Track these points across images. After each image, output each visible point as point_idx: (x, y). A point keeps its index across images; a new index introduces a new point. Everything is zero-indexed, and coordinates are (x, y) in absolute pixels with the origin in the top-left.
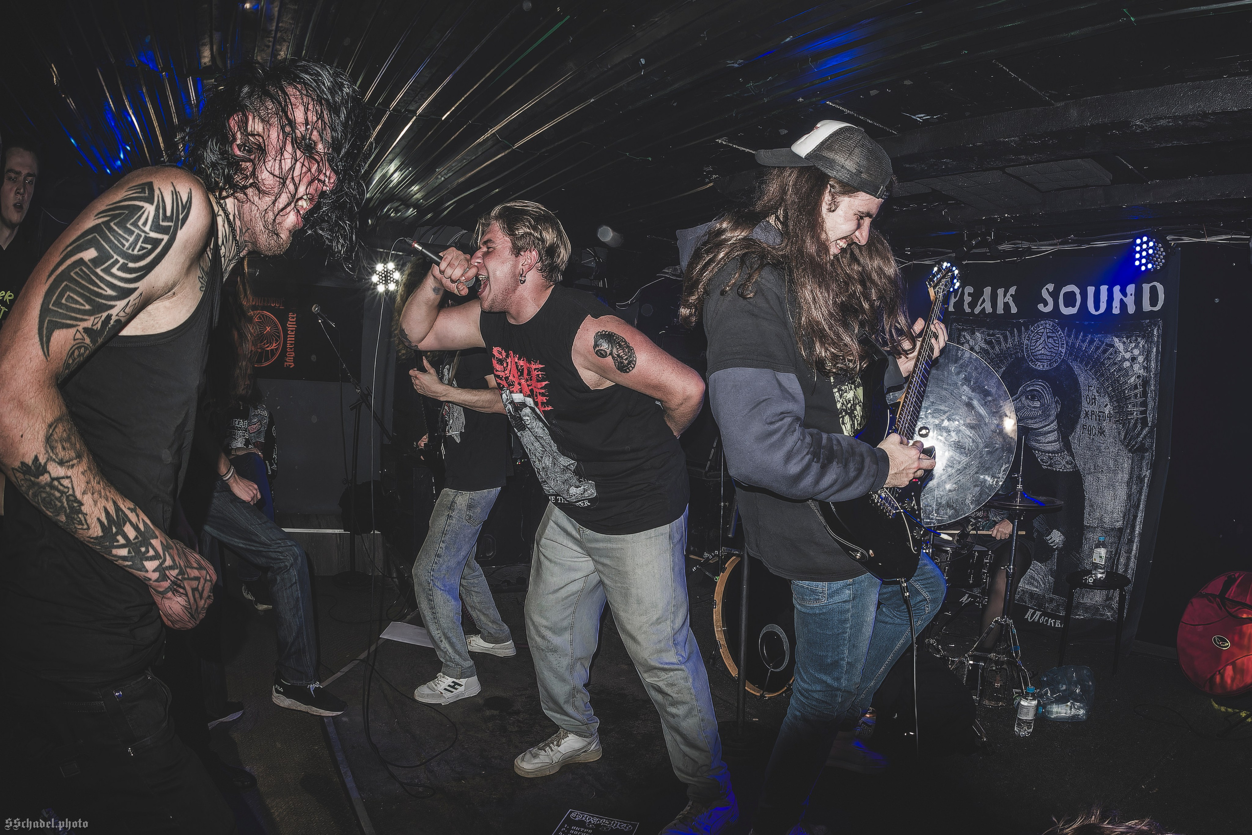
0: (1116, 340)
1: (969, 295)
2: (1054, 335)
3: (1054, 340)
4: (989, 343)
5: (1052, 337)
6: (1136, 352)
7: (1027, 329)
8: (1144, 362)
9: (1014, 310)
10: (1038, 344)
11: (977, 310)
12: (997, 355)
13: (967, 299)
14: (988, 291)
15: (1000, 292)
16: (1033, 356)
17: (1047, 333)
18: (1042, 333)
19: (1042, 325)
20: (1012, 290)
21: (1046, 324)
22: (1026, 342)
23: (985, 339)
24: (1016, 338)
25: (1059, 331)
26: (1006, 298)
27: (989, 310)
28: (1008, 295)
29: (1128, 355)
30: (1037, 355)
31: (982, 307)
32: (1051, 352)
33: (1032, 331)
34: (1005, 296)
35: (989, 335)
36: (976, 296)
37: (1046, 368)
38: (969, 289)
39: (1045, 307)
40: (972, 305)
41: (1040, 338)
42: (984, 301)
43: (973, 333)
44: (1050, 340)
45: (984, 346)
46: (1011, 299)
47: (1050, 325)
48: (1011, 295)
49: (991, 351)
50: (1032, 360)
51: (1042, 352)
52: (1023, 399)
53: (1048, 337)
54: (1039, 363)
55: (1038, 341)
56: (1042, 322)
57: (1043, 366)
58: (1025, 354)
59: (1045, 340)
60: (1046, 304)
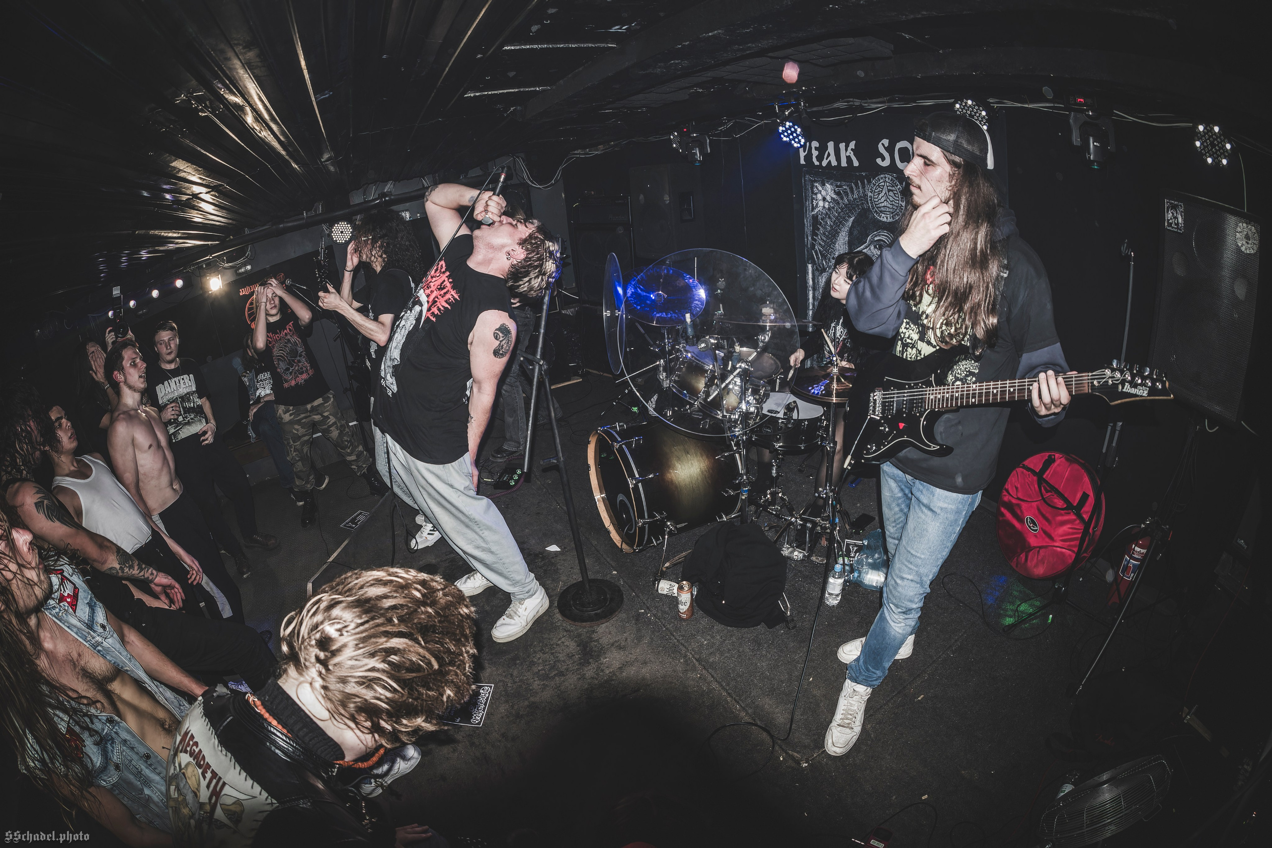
1: (816, 149)
2: (893, 189)
3: (894, 194)
4: (838, 194)
5: (892, 191)
7: (869, 182)
9: (856, 163)
10: (880, 196)
11: (824, 163)
12: (846, 205)
13: (815, 153)
14: (831, 145)
15: (842, 146)
16: (877, 208)
17: (887, 186)
18: (883, 186)
19: (882, 178)
20: (852, 145)
21: (885, 177)
22: (870, 194)
23: (834, 190)
24: (861, 190)
25: (898, 185)
26: (848, 151)
27: (834, 163)
28: (849, 149)
30: (880, 207)
31: (828, 160)
32: (892, 204)
33: (873, 184)
34: (846, 150)
35: (837, 186)
36: (822, 150)
37: (890, 220)
38: (815, 144)
39: (883, 161)
40: (820, 158)
41: (882, 191)
42: (829, 155)
43: (823, 185)
44: (891, 193)
45: (834, 196)
46: (852, 153)
47: (889, 179)
48: (852, 149)
49: (840, 201)
50: (876, 211)
51: (885, 204)
52: (872, 247)
53: (889, 191)
54: (883, 215)
55: (879, 194)
56: (882, 176)
57: (887, 218)
58: (870, 205)
59: (886, 193)
60: (883, 159)
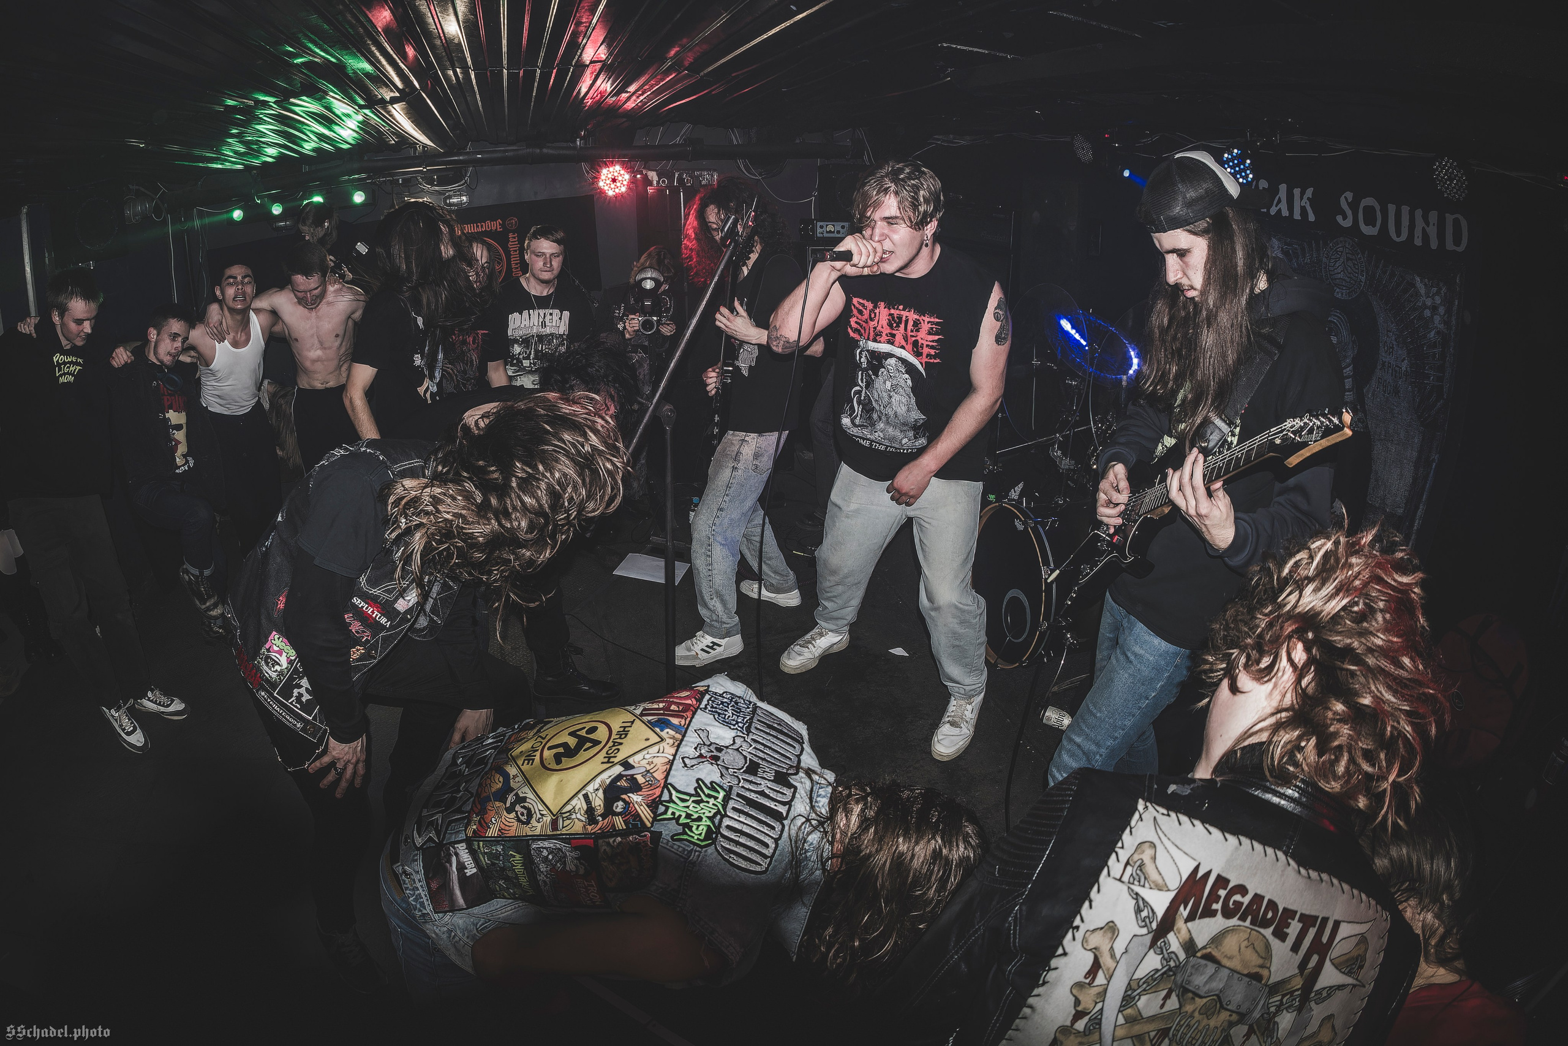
0: (1418, 279)
2: (1353, 255)
3: (1354, 264)
4: (1287, 252)
5: (1351, 260)
6: (1438, 300)
7: (1326, 245)
8: (1445, 315)
9: (1312, 218)
10: (1337, 265)
11: (1274, 211)
14: (1283, 188)
15: (1297, 192)
16: (1332, 279)
17: (1347, 253)
19: (1341, 242)
20: (1309, 192)
21: (1345, 242)
22: (1324, 260)
23: (1285, 249)
24: (1314, 253)
25: (1358, 252)
26: (1303, 200)
27: (1285, 213)
28: (1305, 197)
29: (1429, 302)
31: (1278, 208)
32: (1350, 277)
33: (1330, 248)
34: (1302, 199)
35: (1288, 244)
36: (1272, 192)
37: (1345, 297)
38: (1264, 183)
39: (1344, 220)
41: (1339, 256)
42: (1279, 201)
44: (1350, 263)
46: (1308, 202)
47: (1349, 244)
48: (1308, 199)
51: (1341, 275)
53: (1348, 259)
54: (1337, 290)
55: (1337, 259)
56: (1342, 239)
57: (1343, 291)
58: (1324, 274)
59: (1344, 259)
60: (1345, 218)
